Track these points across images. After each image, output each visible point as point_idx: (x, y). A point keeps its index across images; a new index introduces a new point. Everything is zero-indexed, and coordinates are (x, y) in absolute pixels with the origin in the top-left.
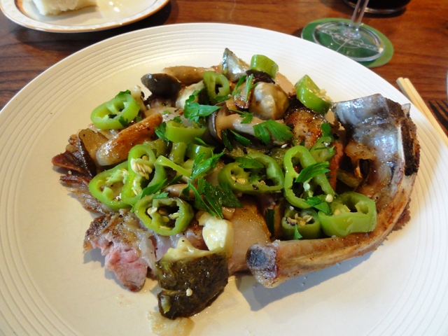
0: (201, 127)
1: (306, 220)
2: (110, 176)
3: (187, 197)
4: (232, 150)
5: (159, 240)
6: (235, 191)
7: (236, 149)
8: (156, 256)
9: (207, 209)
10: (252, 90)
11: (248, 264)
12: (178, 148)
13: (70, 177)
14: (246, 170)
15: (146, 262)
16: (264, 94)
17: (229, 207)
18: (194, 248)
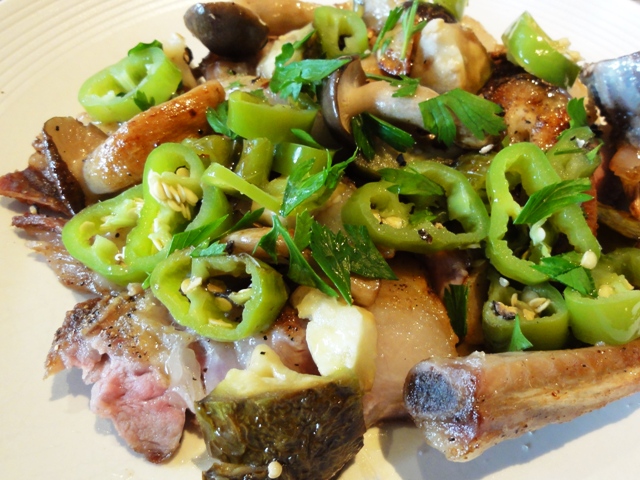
0: (305, 108)
1: (535, 307)
2: (110, 214)
3: (273, 257)
4: (373, 158)
5: (210, 351)
6: (380, 245)
7: (382, 156)
8: (204, 386)
9: (316, 281)
10: (416, 36)
11: (409, 406)
12: (253, 149)
13: (31, 218)
14: (404, 199)
15: (181, 399)
16: (441, 42)
17: (366, 279)
18: (287, 370)
